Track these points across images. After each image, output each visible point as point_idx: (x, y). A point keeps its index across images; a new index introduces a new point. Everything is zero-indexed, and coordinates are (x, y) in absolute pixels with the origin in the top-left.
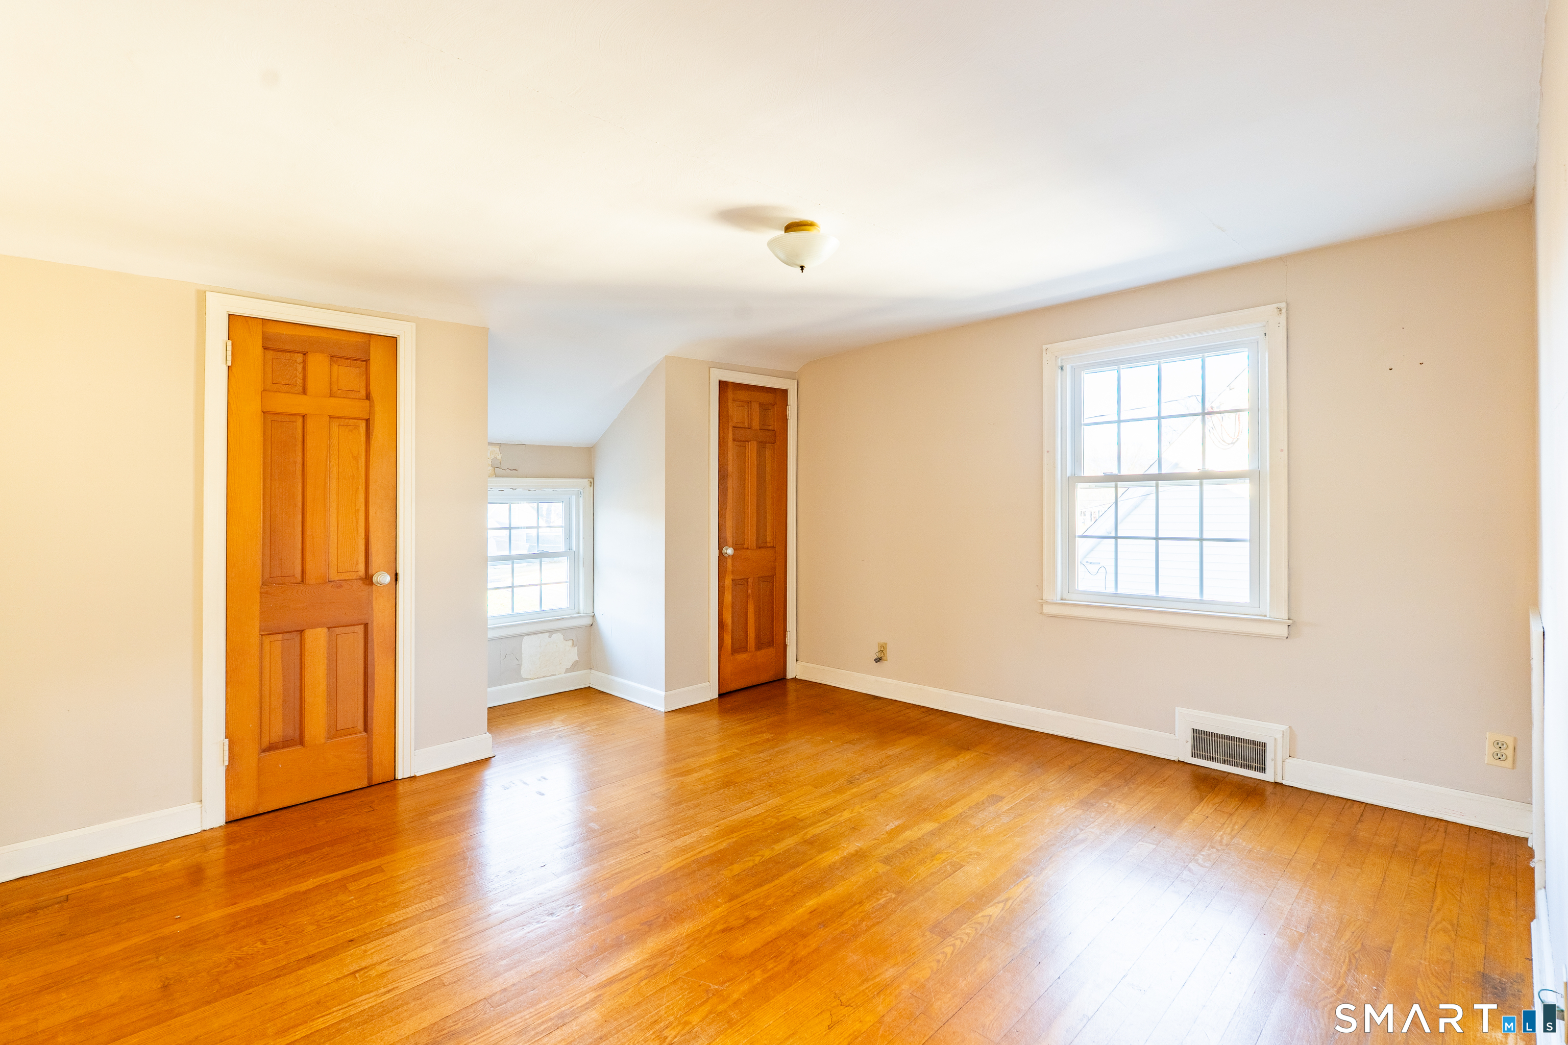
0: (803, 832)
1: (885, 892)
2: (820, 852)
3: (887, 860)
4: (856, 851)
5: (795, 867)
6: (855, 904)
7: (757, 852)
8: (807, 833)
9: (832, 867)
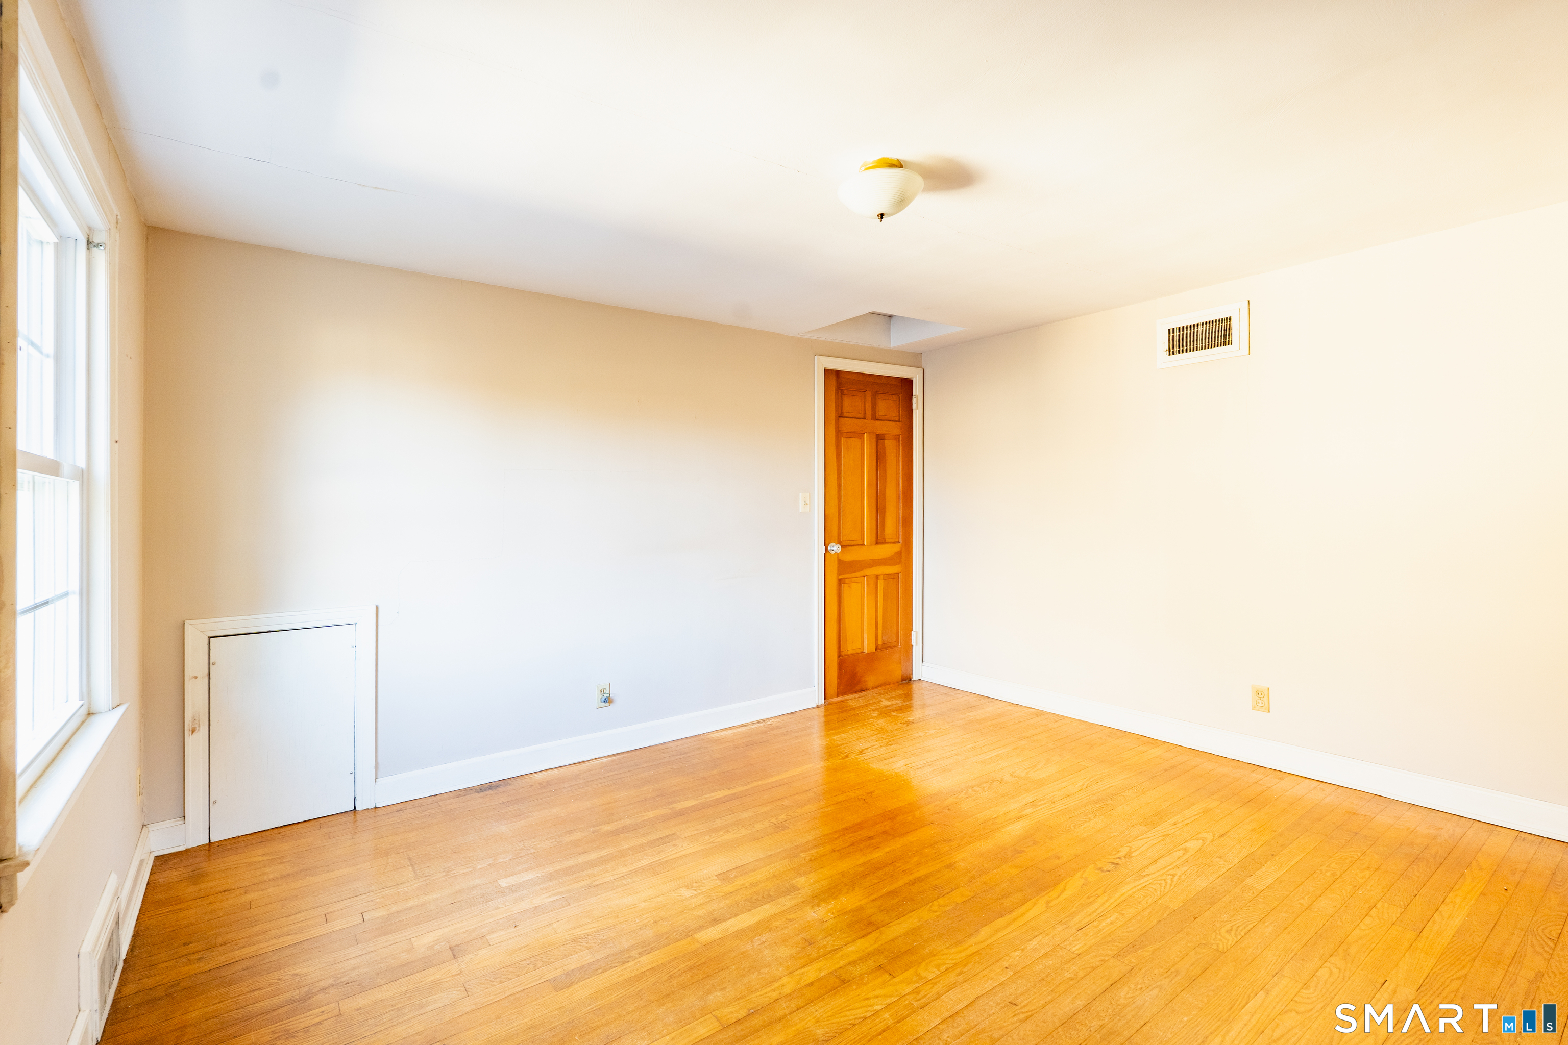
0: (880, 943)
1: (808, 858)
2: (860, 909)
3: (792, 889)
4: (818, 905)
5: (891, 892)
6: (838, 851)
7: (937, 917)
8: (875, 943)
9: (851, 888)
